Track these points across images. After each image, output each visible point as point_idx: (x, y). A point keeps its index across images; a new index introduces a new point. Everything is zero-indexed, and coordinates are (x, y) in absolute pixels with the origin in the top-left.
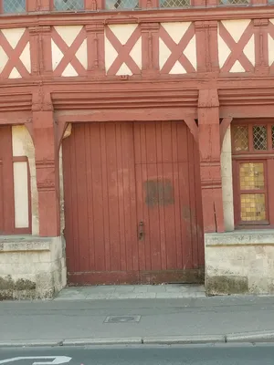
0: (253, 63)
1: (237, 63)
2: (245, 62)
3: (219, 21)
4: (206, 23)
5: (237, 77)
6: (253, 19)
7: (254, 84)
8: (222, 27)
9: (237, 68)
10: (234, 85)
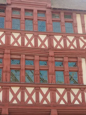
0: (20, 101)
1: (15, 100)
2: (17, 100)
3: (10, 87)
4: (6, 87)
5: (15, 105)
6: (20, 87)
7: (20, 108)
8: (11, 89)
9: (15, 102)
10: (14, 107)
